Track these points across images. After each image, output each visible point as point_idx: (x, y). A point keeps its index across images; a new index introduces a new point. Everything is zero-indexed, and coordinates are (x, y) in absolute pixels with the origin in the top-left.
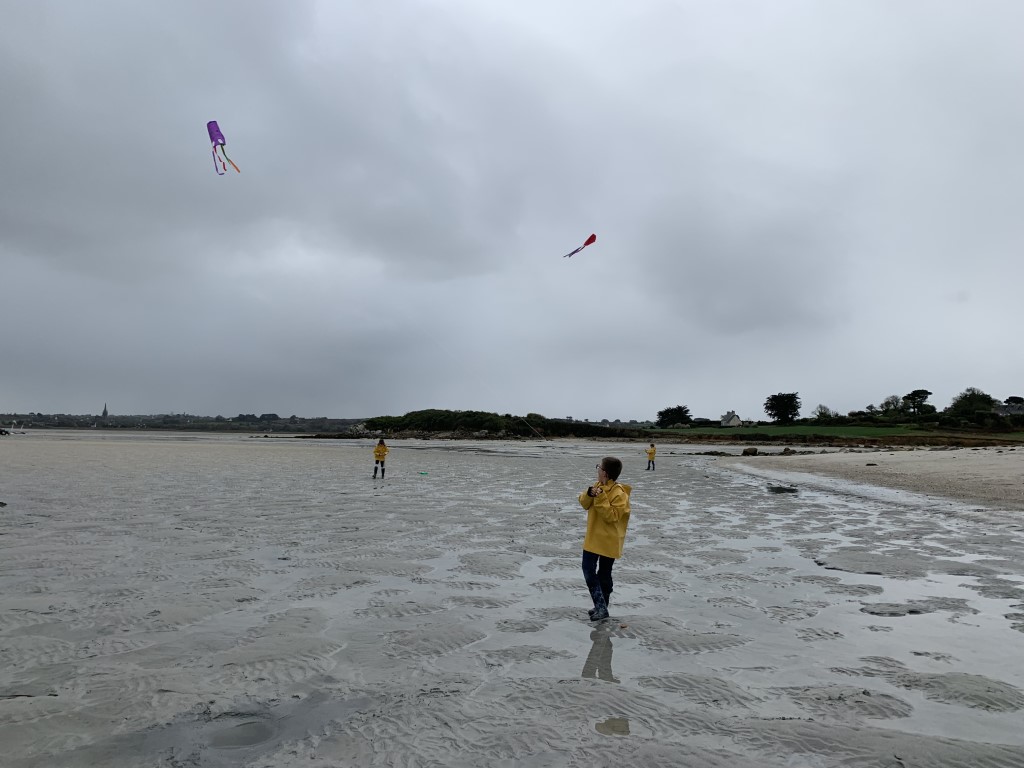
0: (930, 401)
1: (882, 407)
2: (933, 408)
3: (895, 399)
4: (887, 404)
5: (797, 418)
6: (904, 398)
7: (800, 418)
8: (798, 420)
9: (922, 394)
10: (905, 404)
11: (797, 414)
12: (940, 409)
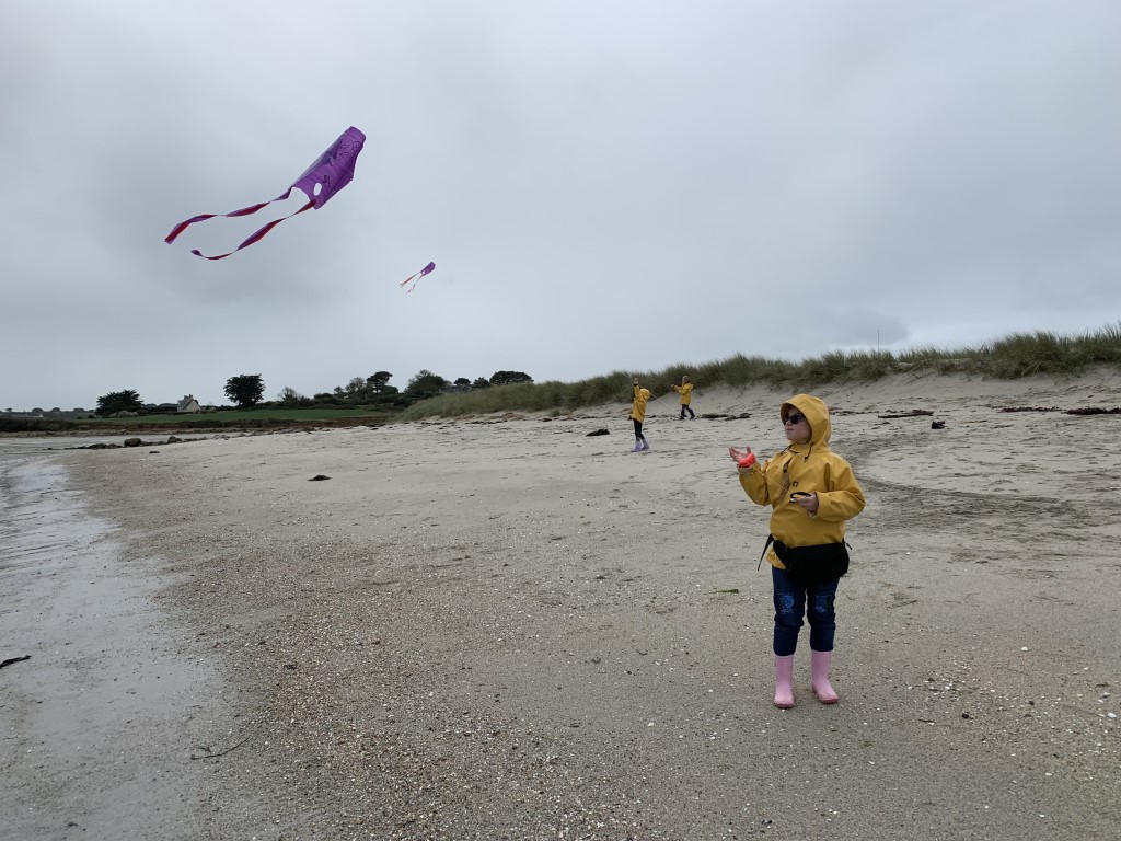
0: (391, 383)
1: (347, 388)
2: (395, 389)
3: (359, 381)
4: (352, 385)
5: (260, 401)
6: (368, 380)
7: (264, 401)
8: (262, 404)
9: (383, 376)
10: (368, 385)
11: (260, 397)
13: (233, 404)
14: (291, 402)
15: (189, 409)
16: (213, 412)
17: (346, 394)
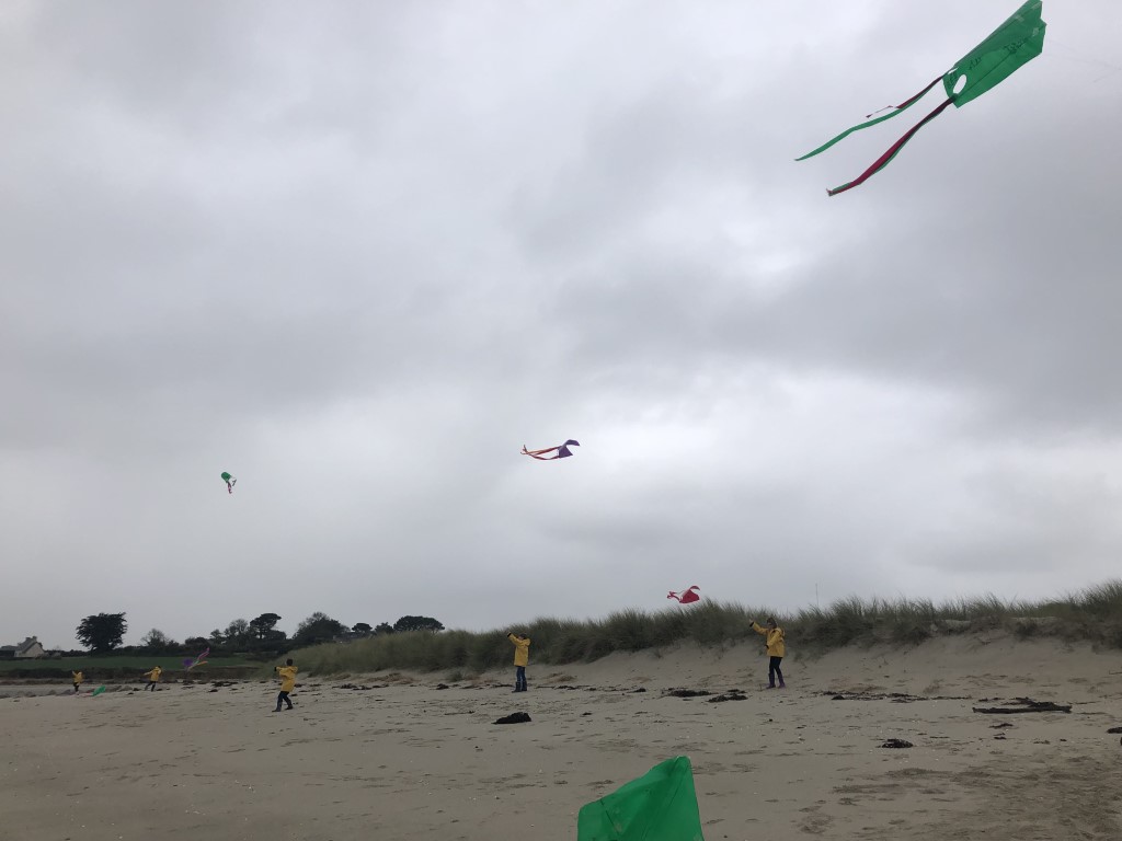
0: (279, 626)
1: (227, 632)
2: (282, 635)
3: (241, 624)
4: (233, 629)
5: (119, 646)
6: (252, 622)
7: (123, 646)
8: (120, 649)
9: (270, 618)
10: (251, 629)
11: (120, 642)
12: (289, 635)
13: (86, 649)
14: (158, 648)
15: (30, 654)
16: (57, 658)
17: (223, 639)
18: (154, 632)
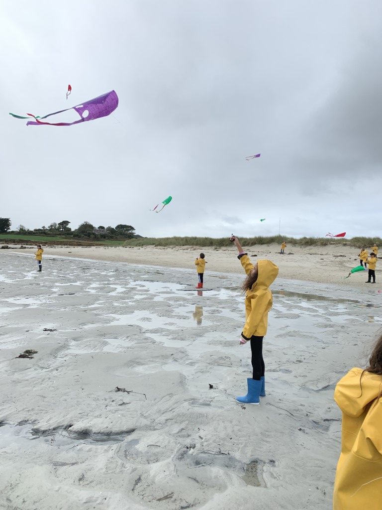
0: (69, 226)
2: (70, 229)
3: (55, 224)
4: (51, 226)
6: (59, 224)
9: (66, 223)
10: (59, 227)
12: (73, 230)
14: (22, 232)
17: (48, 230)
18: (21, 226)
